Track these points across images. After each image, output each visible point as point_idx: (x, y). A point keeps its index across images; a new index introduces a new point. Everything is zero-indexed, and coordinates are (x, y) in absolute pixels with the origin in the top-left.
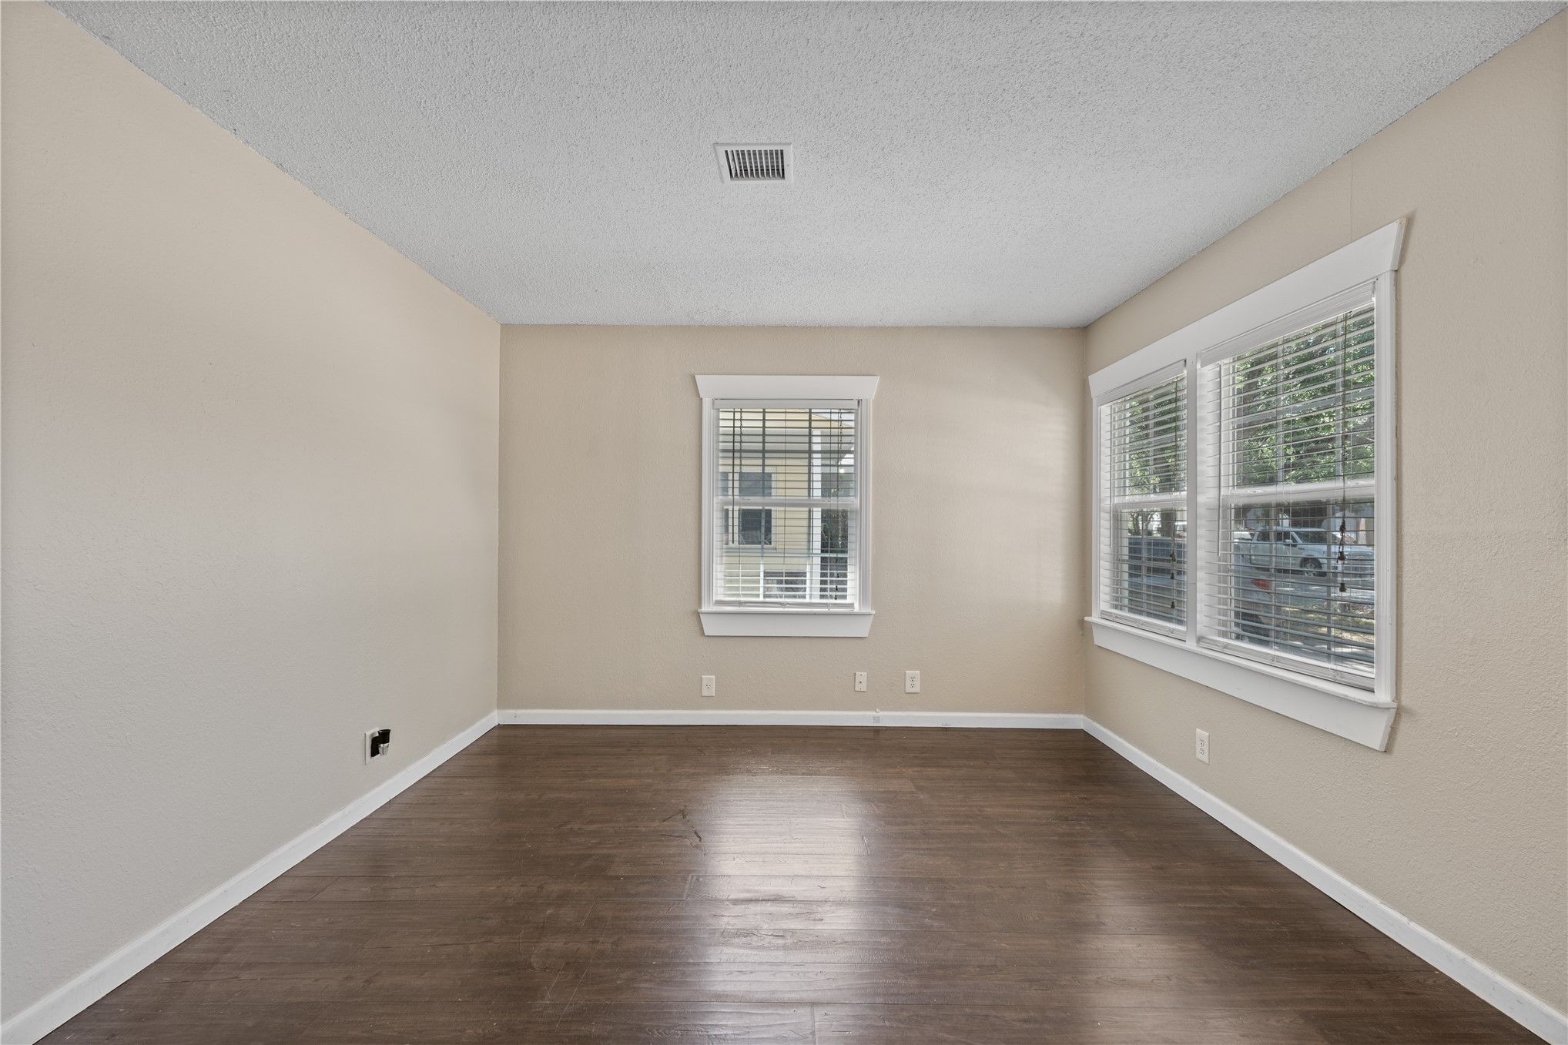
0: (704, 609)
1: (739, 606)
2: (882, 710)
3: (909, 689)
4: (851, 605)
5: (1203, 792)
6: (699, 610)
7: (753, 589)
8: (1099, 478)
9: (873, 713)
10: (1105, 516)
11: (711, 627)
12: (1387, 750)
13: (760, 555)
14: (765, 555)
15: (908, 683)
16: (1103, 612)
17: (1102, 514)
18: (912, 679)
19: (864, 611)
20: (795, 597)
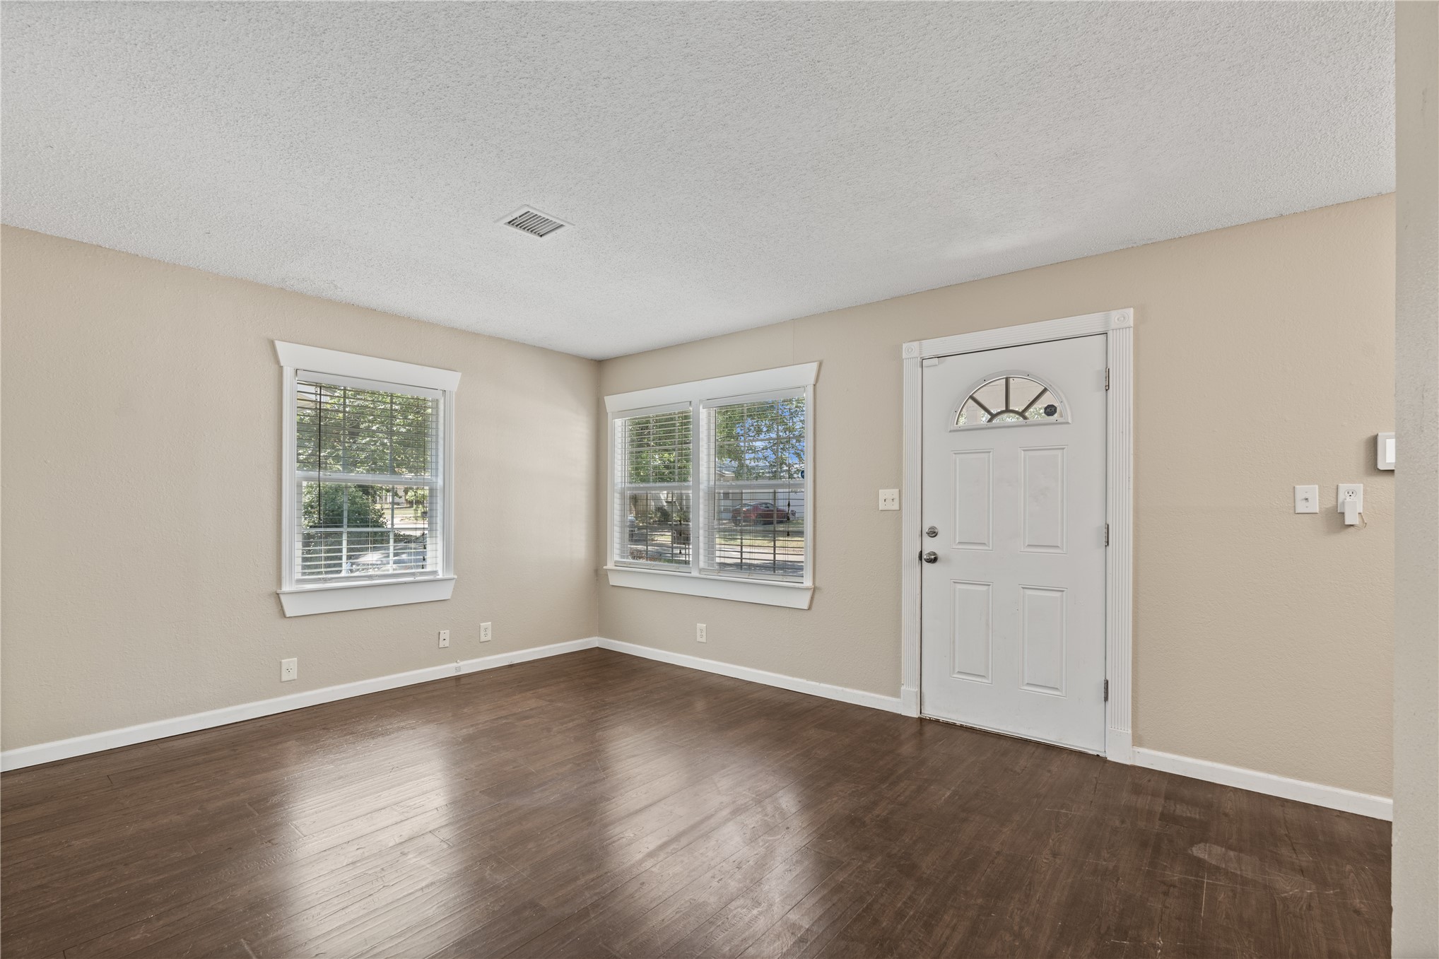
0: (285, 589)
1: (323, 583)
2: (462, 660)
3: (483, 638)
4: (435, 572)
5: (703, 660)
6: (279, 591)
8: (613, 469)
9: (455, 665)
10: (617, 495)
11: (291, 608)
12: (810, 608)
15: (482, 633)
16: (616, 562)
17: (615, 494)
18: (486, 629)
19: (447, 576)
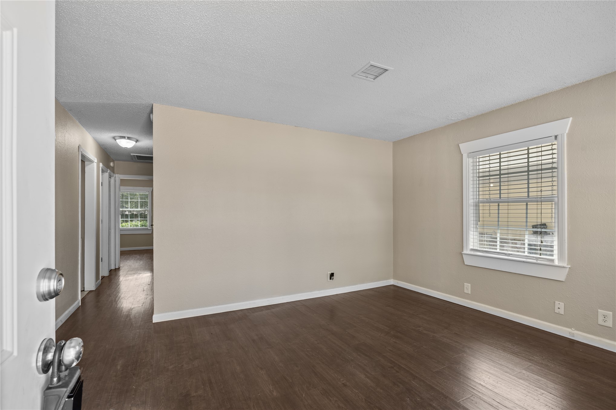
0: (465, 252)
1: (484, 253)
2: (577, 329)
4: (552, 261)
6: (462, 253)
7: (494, 245)
9: (569, 330)
11: (469, 261)
13: (497, 228)
14: (499, 228)
15: (601, 318)
18: (604, 316)
19: (561, 264)
20: (518, 251)
